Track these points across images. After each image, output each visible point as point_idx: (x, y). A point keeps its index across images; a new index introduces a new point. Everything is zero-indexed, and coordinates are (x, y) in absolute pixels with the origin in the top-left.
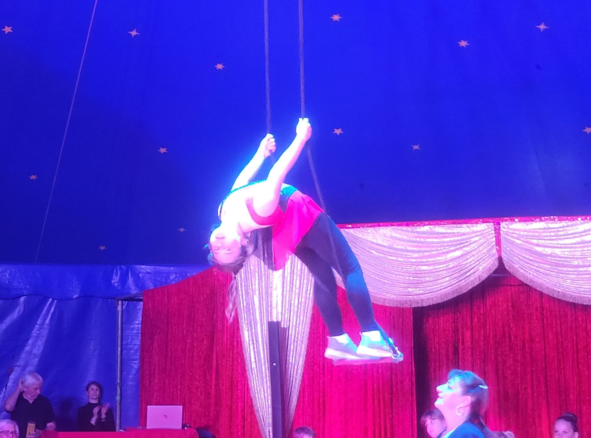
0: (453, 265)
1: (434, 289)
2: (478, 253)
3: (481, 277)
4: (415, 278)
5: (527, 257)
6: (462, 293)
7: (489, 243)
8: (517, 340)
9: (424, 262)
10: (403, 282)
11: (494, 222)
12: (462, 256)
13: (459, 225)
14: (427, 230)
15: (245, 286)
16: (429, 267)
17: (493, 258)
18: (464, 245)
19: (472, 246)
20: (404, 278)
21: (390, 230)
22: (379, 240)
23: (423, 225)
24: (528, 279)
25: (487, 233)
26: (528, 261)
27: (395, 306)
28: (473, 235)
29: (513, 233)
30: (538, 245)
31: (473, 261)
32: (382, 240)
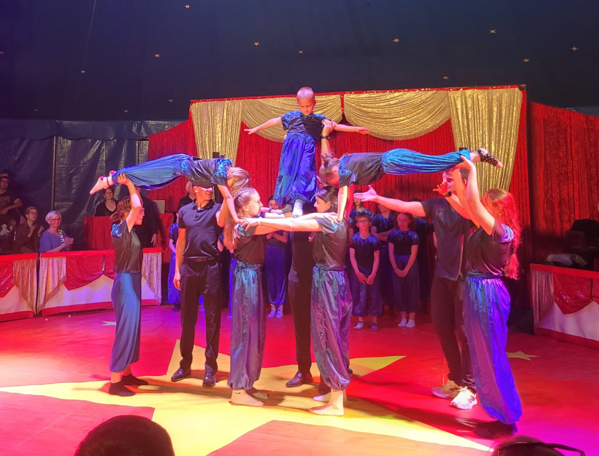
2: (331, 112)
7: (337, 106)
11: (340, 94)
13: (321, 96)
17: (340, 115)
18: (323, 107)
19: (328, 108)
21: (282, 99)
25: (337, 101)
26: (359, 116)
28: (329, 102)
29: (351, 100)
30: (365, 107)
32: (278, 105)
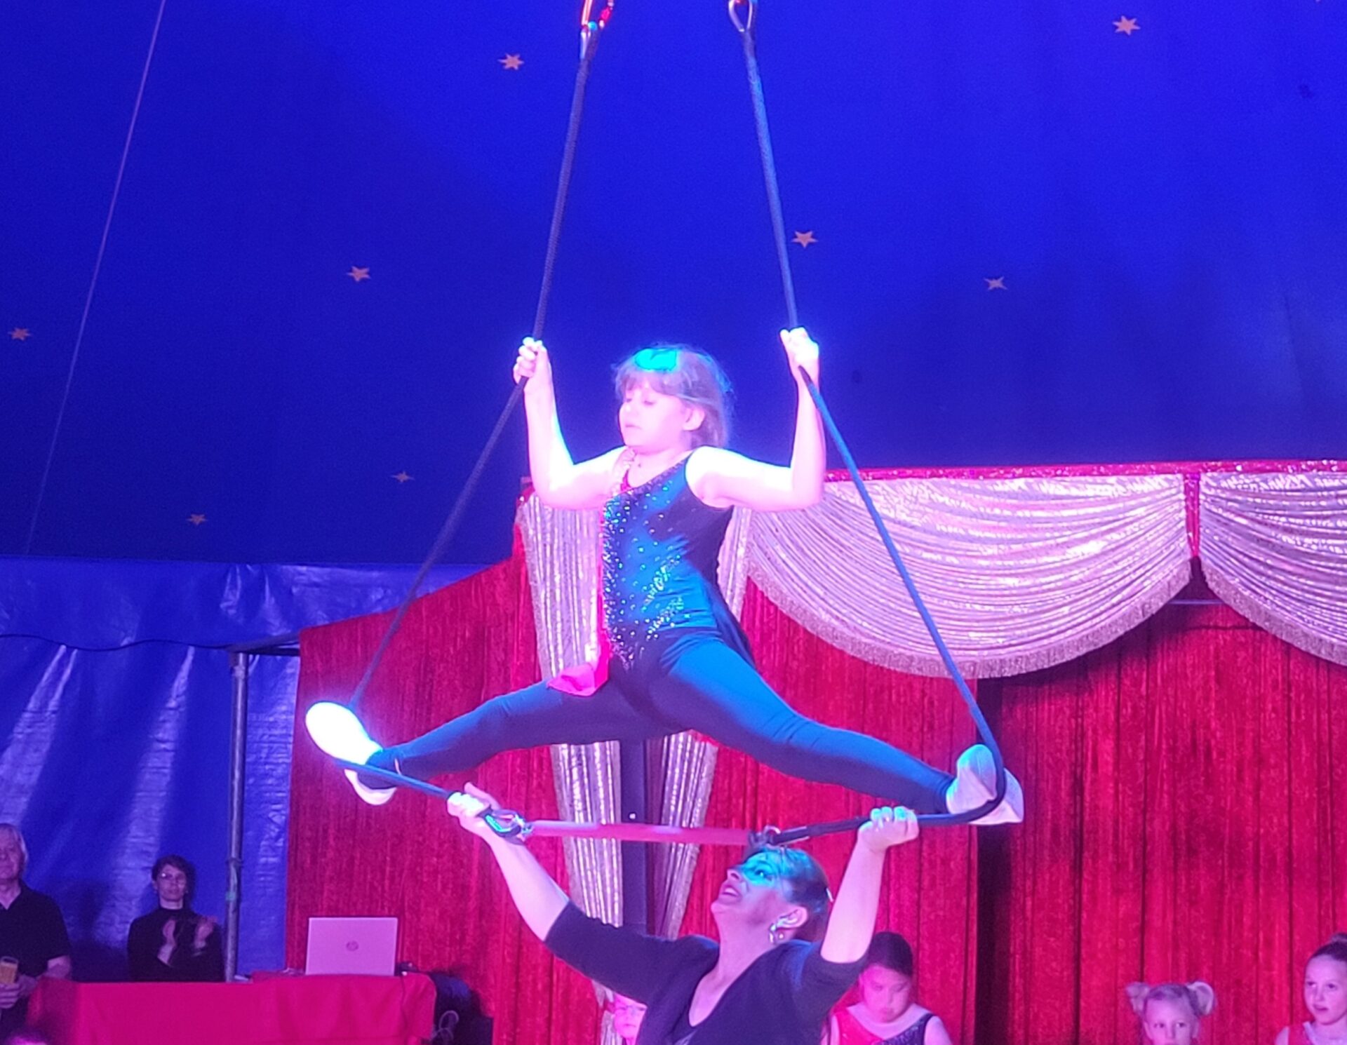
0: (1081, 576)
1: (1033, 634)
2: (1141, 548)
3: (1147, 606)
4: (987, 608)
5: (1261, 559)
6: (1100, 645)
7: (1170, 522)
8: (1224, 762)
9: (1010, 568)
10: (956, 617)
11: (1184, 473)
12: (1104, 553)
13: (1099, 479)
14: (1020, 488)
15: (562, 620)
16: (1022, 579)
17: (1181, 561)
18: (1111, 526)
19: (1128, 528)
20: (961, 606)
21: (928, 488)
22: (902, 511)
23: (1010, 476)
24: (1259, 612)
25: (1168, 500)
26: (1261, 568)
27: (936, 675)
28: (1133, 503)
29: (1228, 500)
30: (1288, 531)
31: (1130, 566)
32: (908, 512)
